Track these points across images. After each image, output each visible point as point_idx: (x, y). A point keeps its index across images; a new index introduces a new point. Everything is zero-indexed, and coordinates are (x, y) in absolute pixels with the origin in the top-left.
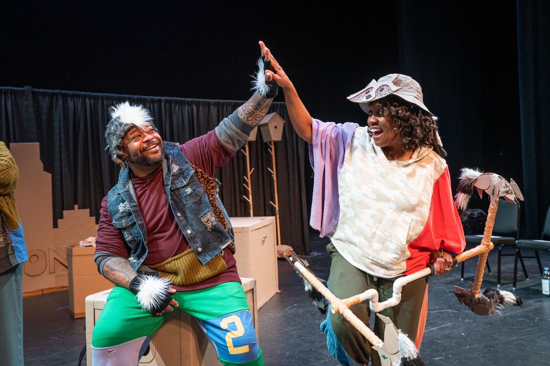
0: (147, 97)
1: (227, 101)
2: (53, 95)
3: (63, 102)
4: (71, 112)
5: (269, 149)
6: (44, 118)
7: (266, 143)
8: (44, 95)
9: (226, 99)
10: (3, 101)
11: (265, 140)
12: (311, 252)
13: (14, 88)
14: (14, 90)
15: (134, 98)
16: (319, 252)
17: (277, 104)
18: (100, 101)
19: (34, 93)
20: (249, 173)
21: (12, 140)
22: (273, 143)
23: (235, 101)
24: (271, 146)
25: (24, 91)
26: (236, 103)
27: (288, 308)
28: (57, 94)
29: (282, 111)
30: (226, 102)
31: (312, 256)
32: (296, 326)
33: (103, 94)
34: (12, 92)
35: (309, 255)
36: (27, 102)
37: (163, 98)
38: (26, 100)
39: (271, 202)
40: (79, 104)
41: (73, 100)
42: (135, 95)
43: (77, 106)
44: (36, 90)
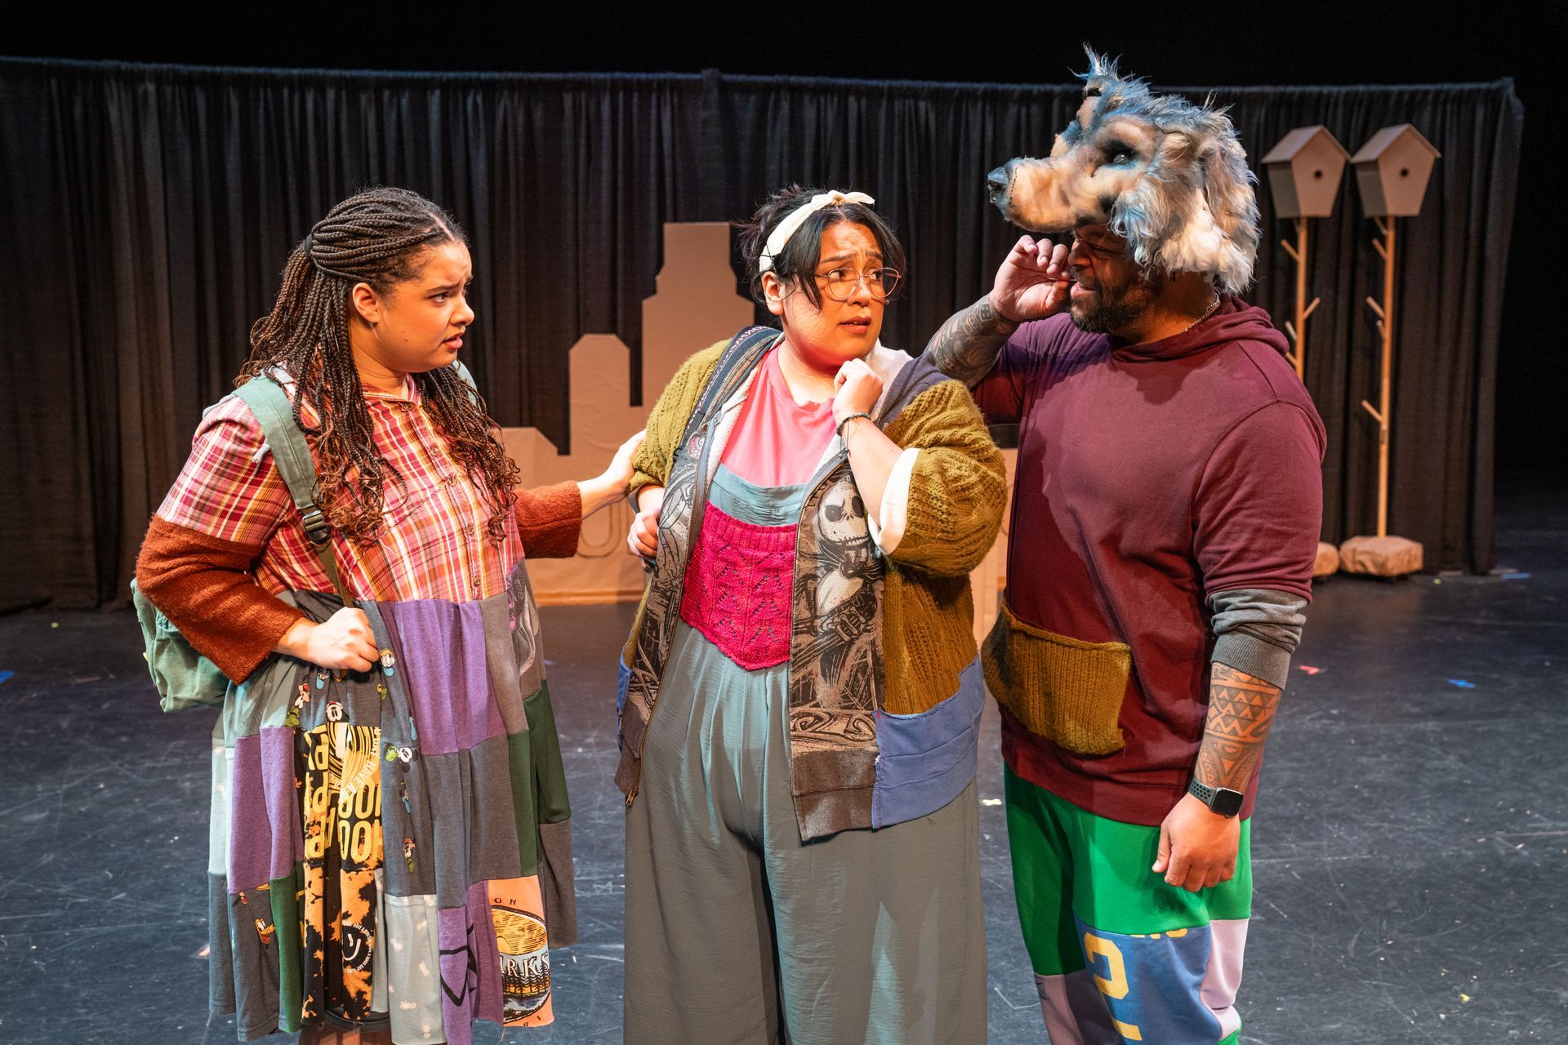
0: (1012, 87)
1: (1254, 89)
2: (767, 89)
3: (792, 108)
4: (810, 132)
5: (1376, 242)
6: (744, 151)
7: (1371, 220)
8: (746, 89)
9: (1251, 84)
10: (654, 112)
11: (1369, 211)
12: (1492, 566)
13: (679, 76)
14: (679, 81)
15: (976, 91)
16: (1521, 571)
17: (1426, 93)
18: (884, 102)
19: (724, 87)
20: (1302, 315)
21: (669, 215)
22: (1391, 223)
23: (1281, 89)
24: (1384, 232)
25: (700, 81)
26: (1282, 94)
27: (1309, 717)
28: (777, 87)
29: (1439, 116)
30: (1250, 94)
31: (1495, 580)
32: (1300, 760)
33: (894, 83)
34: (675, 86)
35: (1484, 574)
36: (705, 114)
37: (1057, 88)
38: (706, 106)
39: (1366, 404)
40: (829, 110)
41: (815, 101)
42: (979, 81)
43: (825, 120)
44: (727, 77)
